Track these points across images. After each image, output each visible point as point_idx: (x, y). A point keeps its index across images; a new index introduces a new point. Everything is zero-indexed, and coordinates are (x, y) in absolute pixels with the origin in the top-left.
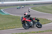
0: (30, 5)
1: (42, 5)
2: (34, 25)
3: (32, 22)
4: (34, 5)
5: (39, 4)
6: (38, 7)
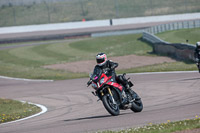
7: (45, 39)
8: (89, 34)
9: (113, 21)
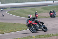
0: (6, 8)
1: (19, 8)
2: (40, 29)
3: (38, 25)
4: (11, 8)
5: (17, 7)
6: (15, 10)
7: (34, 6)
8: (47, 5)
9: (54, 1)
